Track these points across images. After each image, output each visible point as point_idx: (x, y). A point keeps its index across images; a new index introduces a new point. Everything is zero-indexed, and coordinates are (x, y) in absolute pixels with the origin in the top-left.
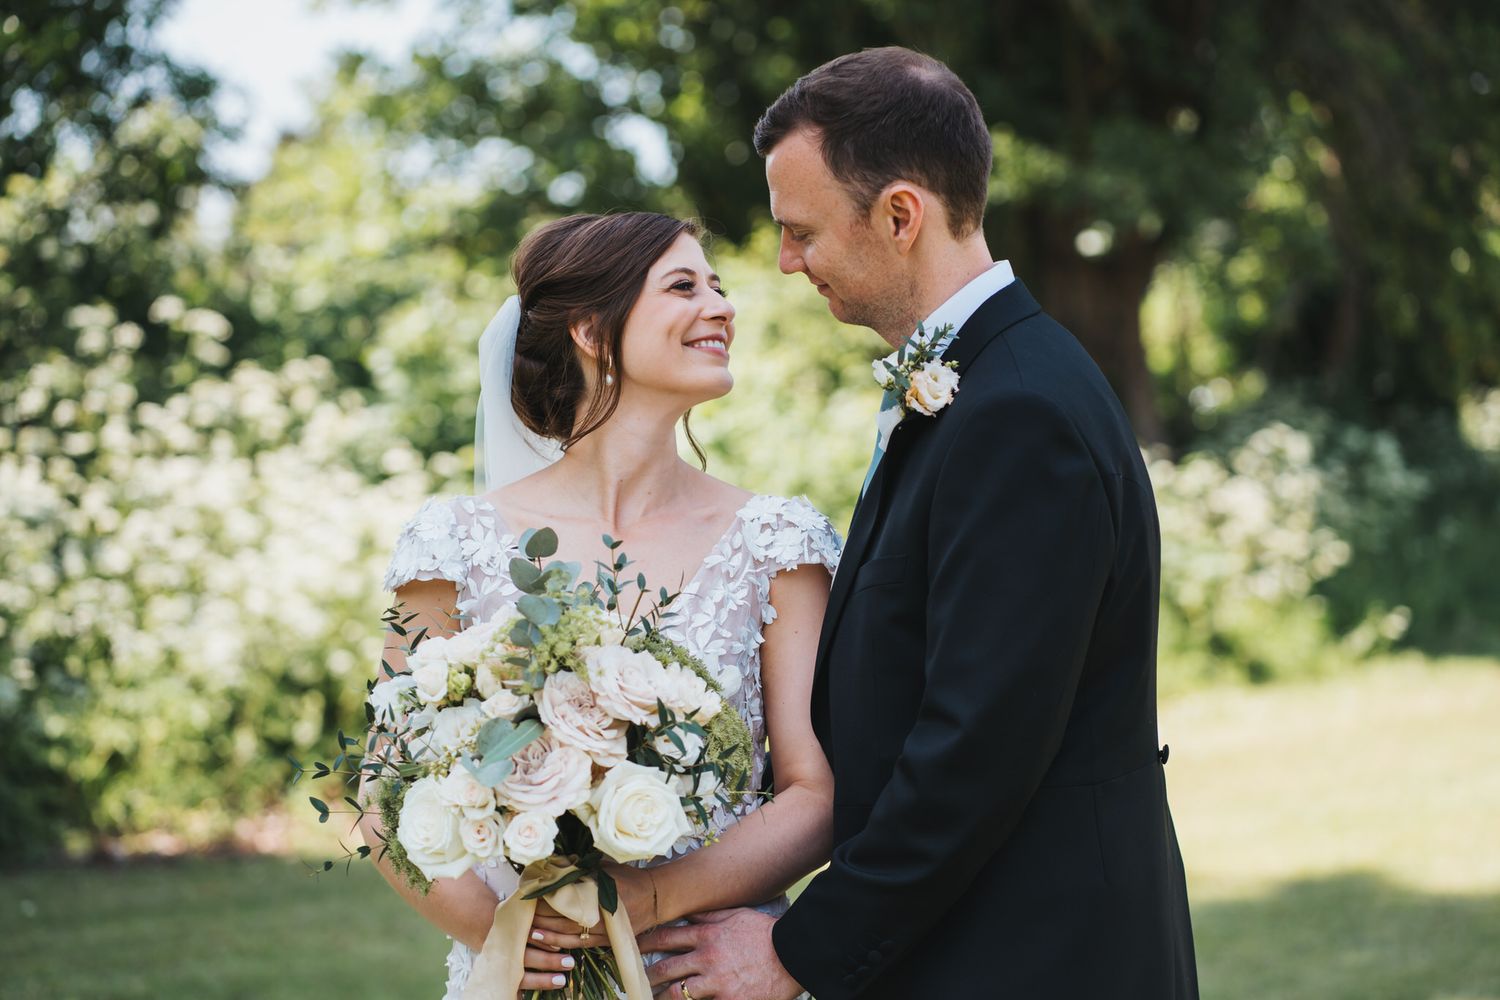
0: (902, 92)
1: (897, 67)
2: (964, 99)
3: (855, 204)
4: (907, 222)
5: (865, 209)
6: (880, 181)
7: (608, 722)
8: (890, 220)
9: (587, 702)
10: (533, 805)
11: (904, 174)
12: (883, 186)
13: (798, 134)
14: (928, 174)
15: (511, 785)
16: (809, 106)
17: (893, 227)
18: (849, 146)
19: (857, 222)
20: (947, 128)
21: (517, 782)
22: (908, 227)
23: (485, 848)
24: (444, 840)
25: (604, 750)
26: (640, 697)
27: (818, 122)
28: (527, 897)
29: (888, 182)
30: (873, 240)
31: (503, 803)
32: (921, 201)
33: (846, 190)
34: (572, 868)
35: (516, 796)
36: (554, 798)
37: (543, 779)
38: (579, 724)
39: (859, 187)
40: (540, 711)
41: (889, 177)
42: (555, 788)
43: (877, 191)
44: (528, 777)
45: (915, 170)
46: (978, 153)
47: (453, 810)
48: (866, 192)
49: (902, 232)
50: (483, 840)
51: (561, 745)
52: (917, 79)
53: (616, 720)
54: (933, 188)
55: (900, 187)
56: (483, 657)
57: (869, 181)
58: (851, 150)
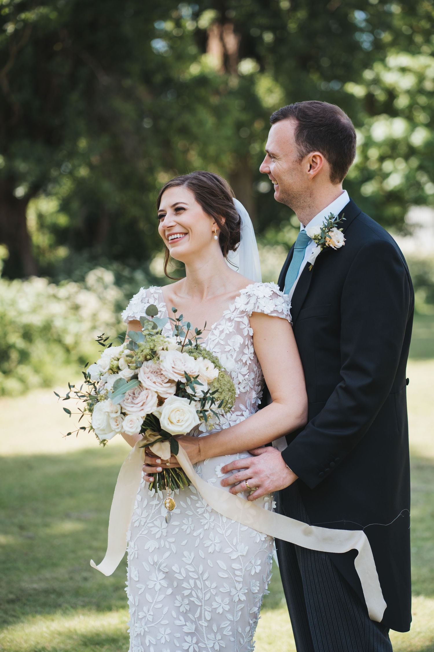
0: (333, 121)
1: (334, 112)
2: (353, 134)
3: (299, 154)
4: (314, 168)
5: (302, 157)
6: (312, 149)
7: (167, 380)
8: (309, 166)
9: (158, 373)
10: (134, 412)
11: (321, 150)
12: (312, 151)
13: (289, 120)
14: (329, 155)
15: (126, 404)
16: (297, 112)
17: (309, 168)
18: (305, 132)
19: (296, 161)
20: (343, 141)
21: (129, 403)
22: (315, 170)
23: (118, 428)
24: (103, 426)
25: (164, 391)
26: (180, 371)
27: (298, 119)
28: (142, 447)
29: (315, 151)
30: (300, 170)
31: (123, 411)
32: (323, 162)
33: (297, 148)
34: (159, 437)
35: (128, 409)
36: (143, 409)
37: (139, 402)
38: (154, 381)
39: (303, 149)
40: (139, 376)
41: (315, 149)
42: (142, 405)
43: (309, 152)
44: (134, 401)
45: (325, 151)
46: (350, 156)
47: (107, 413)
48: (304, 151)
49: (311, 171)
50: (118, 425)
51: (147, 389)
52: (340, 119)
53: (170, 380)
54: (329, 160)
55: (317, 153)
56: (120, 355)
57: (307, 148)
58: (305, 134)
